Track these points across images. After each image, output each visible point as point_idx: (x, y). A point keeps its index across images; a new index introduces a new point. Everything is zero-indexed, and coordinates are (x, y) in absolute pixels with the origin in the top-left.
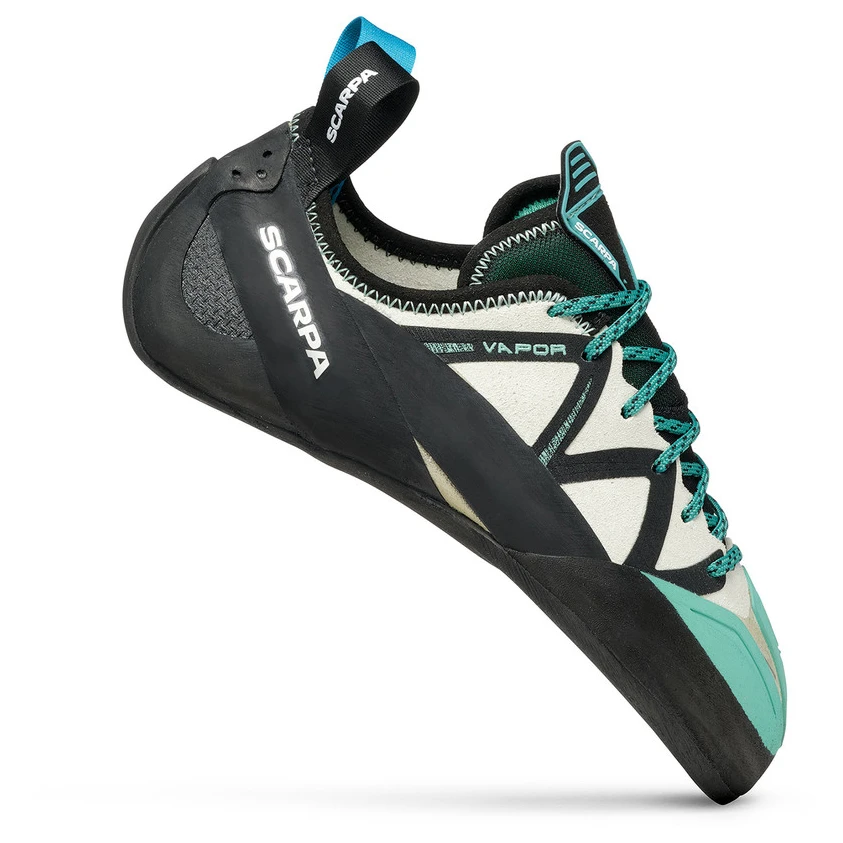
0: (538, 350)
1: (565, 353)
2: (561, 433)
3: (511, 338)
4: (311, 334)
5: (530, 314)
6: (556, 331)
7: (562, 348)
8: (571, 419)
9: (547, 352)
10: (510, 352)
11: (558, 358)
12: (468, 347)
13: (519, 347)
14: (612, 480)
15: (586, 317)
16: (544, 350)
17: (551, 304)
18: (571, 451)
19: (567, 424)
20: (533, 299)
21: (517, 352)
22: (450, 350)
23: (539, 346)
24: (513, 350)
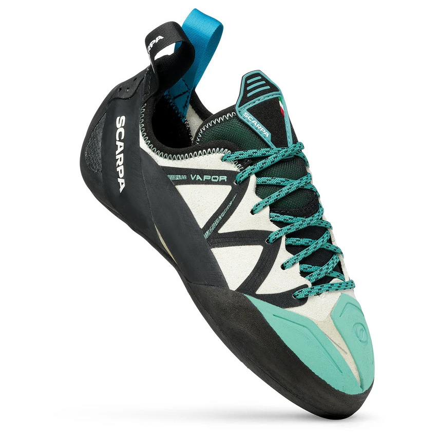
0: (214, 179)
1: (226, 181)
2: (217, 222)
3: (202, 172)
4: (121, 170)
5: (212, 160)
6: (223, 169)
7: (225, 178)
8: (223, 214)
9: (217, 180)
10: (201, 180)
11: (222, 183)
12: (184, 177)
13: (206, 177)
14: (240, 247)
15: (239, 161)
16: (216, 179)
17: (224, 155)
18: (221, 231)
19: (220, 217)
20: (214, 152)
21: (204, 180)
22: (177, 179)
23: (214, 177)
24: (203, 178)
